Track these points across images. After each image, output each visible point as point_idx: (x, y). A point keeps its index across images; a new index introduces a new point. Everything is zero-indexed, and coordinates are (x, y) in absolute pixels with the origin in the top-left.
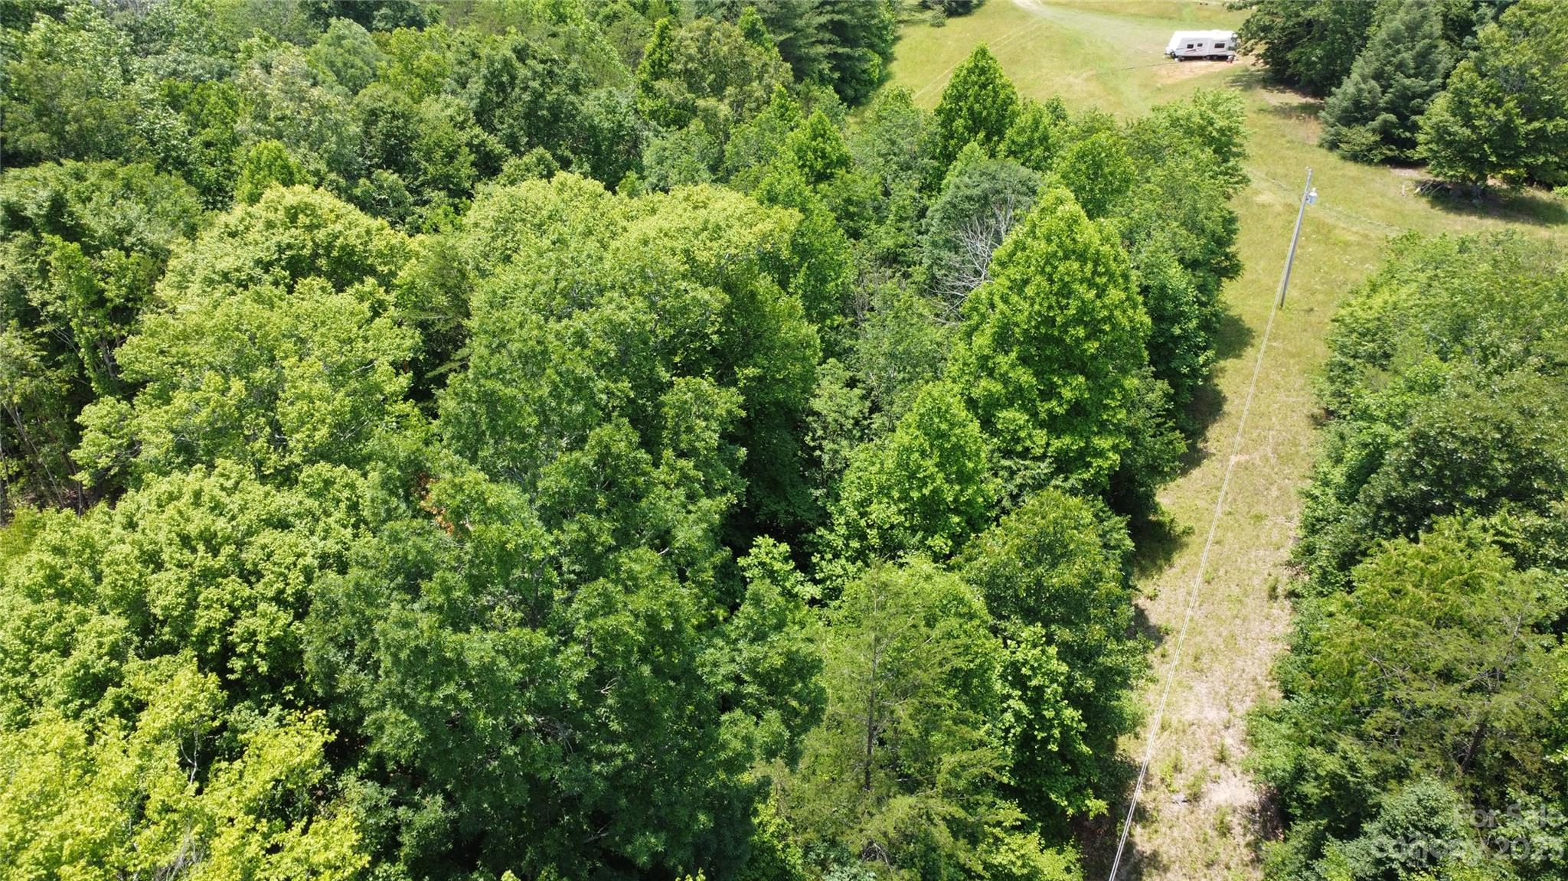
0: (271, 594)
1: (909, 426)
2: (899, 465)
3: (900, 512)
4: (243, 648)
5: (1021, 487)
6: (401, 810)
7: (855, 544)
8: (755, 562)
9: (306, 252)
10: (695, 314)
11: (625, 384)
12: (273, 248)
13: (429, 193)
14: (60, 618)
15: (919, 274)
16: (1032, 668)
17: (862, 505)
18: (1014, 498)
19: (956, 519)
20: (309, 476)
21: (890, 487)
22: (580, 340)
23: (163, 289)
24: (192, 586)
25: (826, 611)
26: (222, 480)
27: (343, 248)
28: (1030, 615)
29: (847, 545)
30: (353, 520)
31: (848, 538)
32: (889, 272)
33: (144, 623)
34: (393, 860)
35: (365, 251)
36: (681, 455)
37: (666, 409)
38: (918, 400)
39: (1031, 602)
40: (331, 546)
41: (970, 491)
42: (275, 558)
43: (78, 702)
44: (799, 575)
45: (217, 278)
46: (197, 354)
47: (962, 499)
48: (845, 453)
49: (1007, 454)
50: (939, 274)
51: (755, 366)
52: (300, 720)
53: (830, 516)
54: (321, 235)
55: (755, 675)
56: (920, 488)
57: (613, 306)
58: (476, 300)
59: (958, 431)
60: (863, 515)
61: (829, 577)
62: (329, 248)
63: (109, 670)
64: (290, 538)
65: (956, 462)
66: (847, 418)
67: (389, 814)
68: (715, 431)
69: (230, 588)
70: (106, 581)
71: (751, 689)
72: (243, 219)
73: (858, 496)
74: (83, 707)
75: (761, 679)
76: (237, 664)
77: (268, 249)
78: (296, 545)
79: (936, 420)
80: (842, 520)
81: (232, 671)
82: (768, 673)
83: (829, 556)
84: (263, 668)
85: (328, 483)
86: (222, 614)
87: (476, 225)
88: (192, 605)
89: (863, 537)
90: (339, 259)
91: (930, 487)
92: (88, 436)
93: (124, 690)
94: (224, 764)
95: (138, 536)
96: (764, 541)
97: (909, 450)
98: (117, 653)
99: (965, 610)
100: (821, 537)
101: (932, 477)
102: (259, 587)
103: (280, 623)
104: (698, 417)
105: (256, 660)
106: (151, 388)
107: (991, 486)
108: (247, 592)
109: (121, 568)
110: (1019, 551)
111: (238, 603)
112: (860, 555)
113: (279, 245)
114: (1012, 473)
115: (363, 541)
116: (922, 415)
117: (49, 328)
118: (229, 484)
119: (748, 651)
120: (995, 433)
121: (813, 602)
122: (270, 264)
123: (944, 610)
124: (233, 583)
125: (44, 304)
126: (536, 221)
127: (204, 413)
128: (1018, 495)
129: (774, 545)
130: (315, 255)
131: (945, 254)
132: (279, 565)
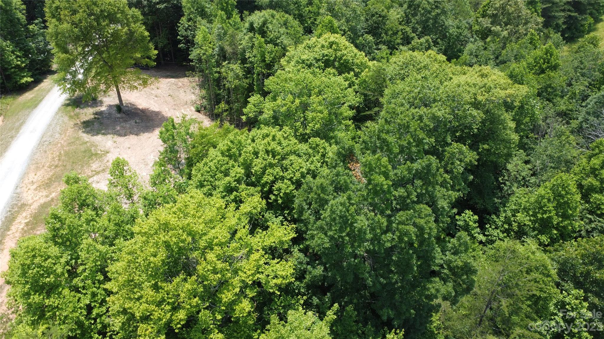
0: (288, 177)
1: (546, 187)
2: (536, 202)
3: (530, 220)
4: (276, 193)
5: (593, 229)
6: (309, 267)
7: (506, 226)
8: (463, 219)
9: (332, 58)
10: (469, 119)
11: (433, 140)
12: (321, 55)
13: (381, 46)
14: (227, 163)
15: (574, 124)
16: (572, 307)
17: (515, 212)
18: (588, 232)
19: (555, 232)
20: (312, 141)
21: (529, 209)
22: (421, 118)
23: (283, 61)
24: (265, 166)
25: (485, 248)
26: (283, 133)
27: (345, 60)
28: (578, 285)
29: (503, 226)
30: (322, 161)
31: (504, 223)
32: (560, 119)
33: (248, 174)
34: (302, 282)
35: (352, 63)
36: (447, 172)
37: (446, 153)
38: (555, 178)
39: (581, 279)
40: (312, 167)
41: (566, 223)
42: (293, 166)
43: (225, 193)
44: (478, 230)
45: (301, 61)
46: (288, 87)
47: (561, 225)
48: (514, 189)
49: (591, 213)
50: (585, 125)
51: (488, 145)
52: (288, 226)
53: (500, 211)
54: (339, 54)
55: (449, 266)
56: (542, 214)
57: (436, 109)
58: (387, 91)
59: (569, 197)
60: (514, 216)
61: (491, 235)
62: (341, 59)
63: (236, 186)
64: (300, 160)
65: (563, 209)
66: (520, 175)
67: (305, 266)
68: (462, 167)
69: (277, 170)
70: (242, 157)
71: (446, 271)
72: (315, 42)
73: (514, 207)
74: (226, 195)
75: (450, 269)
76: (273, 197)
77: (320, 55)
78: (301, 164)
79: (560, 189)
80: (504, 215)
81: (270, 199)
82: (454, 267)
83: (494, 227)
84: (280, 202)
85: (317, 145)
86: (271, 178)
87: (395, 63)
88: (264, 173)
89: (510, 224)
90: (343, 63)
91: (547, 215)
92: (249, 106)
93: (238, 194)
94: (260, 231)
95: (254, 145)
96: (469, 212)
97: (543, 197)
98: (239, 181)
99: (546, 272)
100: (493, 218)
101: (550, 212)
102: (286, 174)
103: (290, 188)
104: (457, 159)
105: (279, 198)
106: (271, 95)
107: (577, 224)
108: (281, 174)
109: (247, 155)
110: (582, 256)
111: (277, 176)
112: (507, 231)
113: (323, 54)
114: (591, 221)
115: (323, 169)
116: (554, 185)
117: (248, 65)
118: (285, 135)
119: (449, 256)
120: (588, 202)
121: (481, 242)
122: (319, 60)
123: (537, 269)
124: (278, 169)
125: (249, 58)
126: (418, 67)
127: (285, 108)
128: (591, 232)
129: (472, 215)
130: (335, 60)
131: (591, 118)
132: (294, 169)
